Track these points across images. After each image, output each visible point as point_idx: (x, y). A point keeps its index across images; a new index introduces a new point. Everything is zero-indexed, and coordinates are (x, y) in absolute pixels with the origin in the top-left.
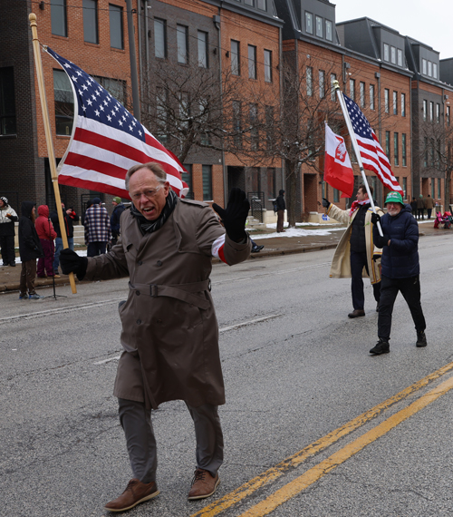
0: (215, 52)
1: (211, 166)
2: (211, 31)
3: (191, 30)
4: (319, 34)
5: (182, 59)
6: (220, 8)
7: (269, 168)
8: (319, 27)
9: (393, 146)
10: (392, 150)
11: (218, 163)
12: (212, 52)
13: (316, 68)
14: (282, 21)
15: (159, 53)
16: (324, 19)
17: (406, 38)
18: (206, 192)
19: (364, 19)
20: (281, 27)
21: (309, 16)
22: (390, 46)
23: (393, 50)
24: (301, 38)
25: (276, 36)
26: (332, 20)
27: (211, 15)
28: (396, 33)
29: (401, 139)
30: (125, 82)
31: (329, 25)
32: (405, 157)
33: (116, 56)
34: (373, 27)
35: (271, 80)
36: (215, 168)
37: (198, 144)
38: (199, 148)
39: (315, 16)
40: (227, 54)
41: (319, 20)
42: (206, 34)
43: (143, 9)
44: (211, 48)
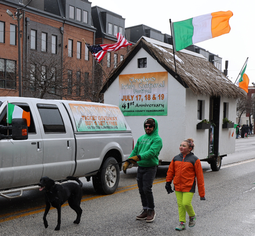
2: (59, 35)
3: (49, 35)
4: (116, 35)
6: (64, 23)
8: (116, 31)
12: (59, 46)
13: (113, 53)
14: (96, 28)
15: (33, 46)
16: (119, 27)
17: (165, 35)
19: (142, 25)
20: (95, 31)
21: (110, 26)
24: (105, 37)
25: (92, 36)
26: (123, 27)
27: (59, 27)
28: (160, 32)
30: (16, 61)
31: (121, 29)
33: (12, 49)
34: (146, 30)
35: (89, 59)
37: (48, 92)
39: (113, 25)
40: (66, 47)
41: (116, 27)
42: (56, 36)
43: (26, 25)
44: (58, 43)
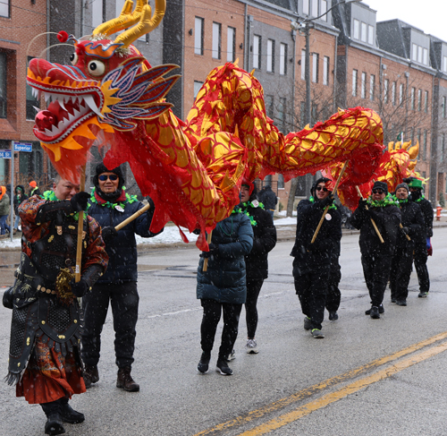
0: (291, 61)
2: (290, 43)
3: (277, 43)
4: (364, 39)
5: (269, 68)
8: (364, 33)
12: (289, 61)
13: (360, 70)
14: (338, 30)
15: (256, 64)
16: (368, 25)
19: (396, 21)
20: (338, 35)
21: (356, 24)
22: (418, 46)
23: (420, 49)
24: (351, 44)
25: (333, 43)
26: (373, 25)
27: (289, 30)
28: (422, 32)
31: (371, 30)
34: (403, 28)
39: (361, 22)
40: (299, 63)
41: (364, 26)
42: (286, 45)
43: (248, 28)
44: (289, 58)
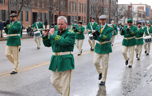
1: (28, 12)
7: (44, 13)
9: (81, 8)
10: (81, 9)
11: (30, 11)
18: (26, 19)
29: (84, 5)
32: (85, 11)
36: (29, 13)
37: (24, 6)
38: (25, 8)
